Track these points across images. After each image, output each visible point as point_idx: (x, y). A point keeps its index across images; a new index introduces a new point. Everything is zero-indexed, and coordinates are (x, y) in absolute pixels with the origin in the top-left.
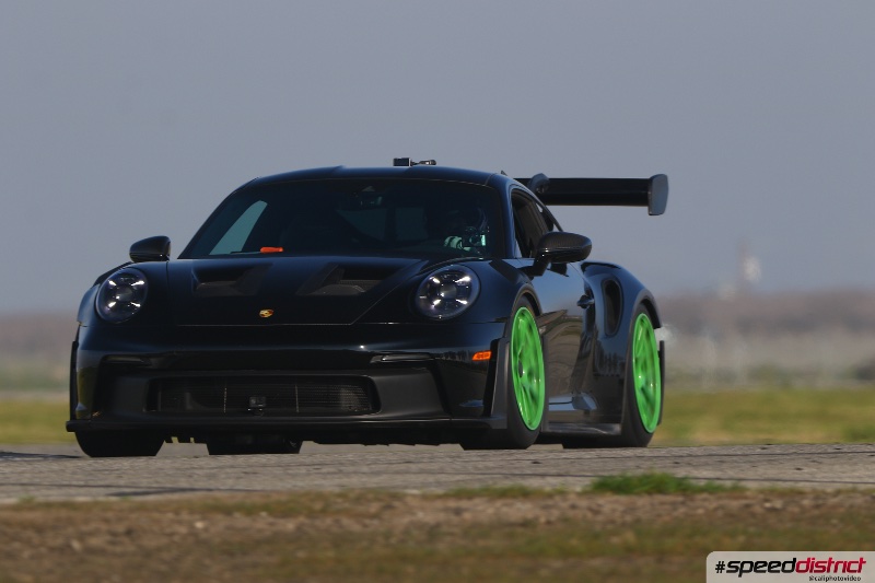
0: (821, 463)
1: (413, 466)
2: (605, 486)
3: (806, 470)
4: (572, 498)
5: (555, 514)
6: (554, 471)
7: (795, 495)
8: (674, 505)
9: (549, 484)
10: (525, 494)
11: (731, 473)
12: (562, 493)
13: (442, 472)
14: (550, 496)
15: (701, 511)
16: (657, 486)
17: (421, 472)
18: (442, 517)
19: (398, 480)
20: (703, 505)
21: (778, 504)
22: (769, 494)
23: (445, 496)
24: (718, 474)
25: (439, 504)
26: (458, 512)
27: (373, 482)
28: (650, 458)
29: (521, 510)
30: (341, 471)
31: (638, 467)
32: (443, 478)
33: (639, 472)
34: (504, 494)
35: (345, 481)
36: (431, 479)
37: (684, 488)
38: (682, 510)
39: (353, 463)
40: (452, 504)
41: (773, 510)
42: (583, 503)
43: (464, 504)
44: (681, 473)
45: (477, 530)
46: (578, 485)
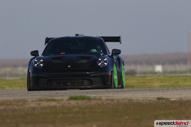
0: (118, 93)
1: (29, 95)
2: (72, 98)
3: (115, 95)
4: (64, 101)
5: (61, 105)
6: (60, 95)
7: (112, 100)
8: (87, 103)
9: (59, 98)
10: (54, 100)
11: (99, 95)
12: (62, 100)
13: (36, 95)
14: (59, 101)
15: (92, 104)
16: (83, 98)
17: (31, 96)
18: (36, 105)
19: (26, 98)
20: (93, 102)
21: (109, 102)
22: (107, 100)
23: (37, 101)
24: (96, 96)
25: (35, 103)
26: (39, 104)
27: (21, 98)
28: (81, 92)
29: (53, 104)
30: (13, 96)
31: (79, 94)
32: (36, 97)
33: (79, 95)
34: (49, 100)
35: (15, 98)
36: (33, 97)
37: (89, 99)
38: (88, 104)
39: (16, 94)
40: (38, 102)
41: (108, 103)
42: (67, 102)
43: (41, 102)
44: (88, 95)
45: (44, 108)
46: (66, 98)
